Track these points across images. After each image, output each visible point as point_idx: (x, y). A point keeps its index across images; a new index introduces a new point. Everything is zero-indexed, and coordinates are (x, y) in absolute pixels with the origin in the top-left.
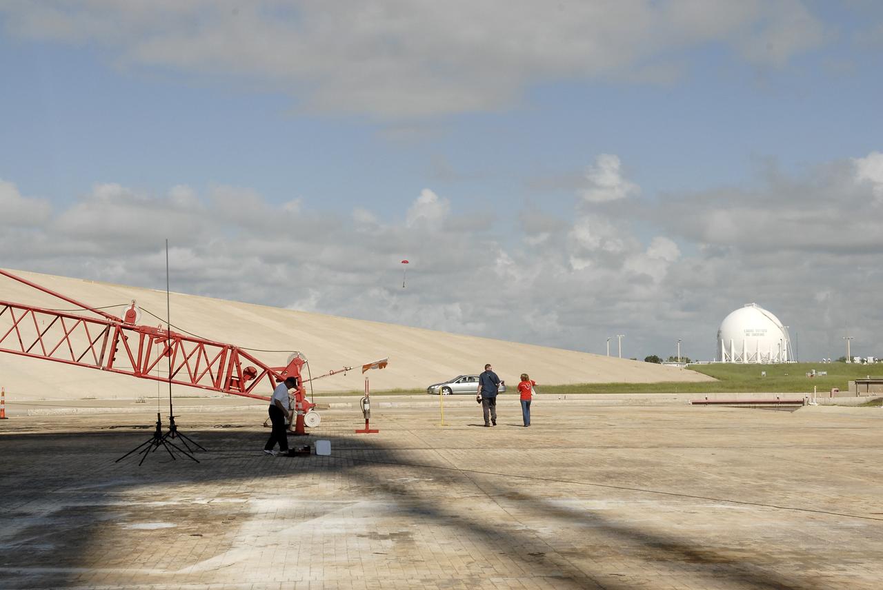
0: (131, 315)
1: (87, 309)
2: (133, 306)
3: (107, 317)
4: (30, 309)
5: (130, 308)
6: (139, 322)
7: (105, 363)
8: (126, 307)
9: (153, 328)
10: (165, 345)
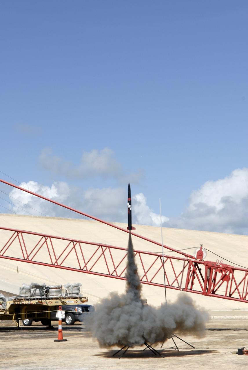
0: (200, 254)
1: (173, 251)
2: (201, 248)
3: (186, 256)
4: (138, 252)
5: (199, 249)
6: (206, 259)
7: (189, 287)
8: (197, 249)
9: (213, 262)
10: (222, 274)
